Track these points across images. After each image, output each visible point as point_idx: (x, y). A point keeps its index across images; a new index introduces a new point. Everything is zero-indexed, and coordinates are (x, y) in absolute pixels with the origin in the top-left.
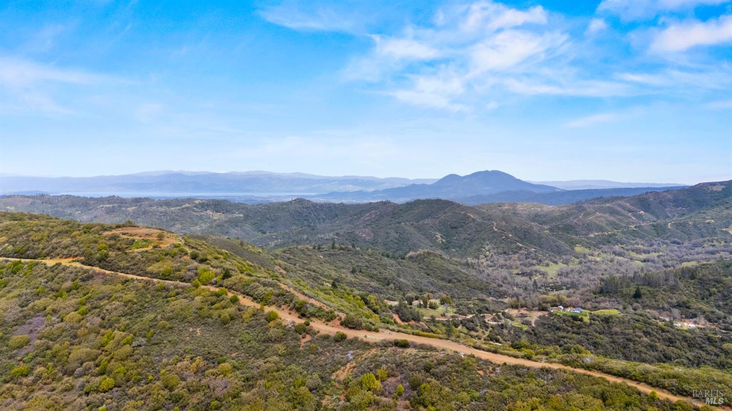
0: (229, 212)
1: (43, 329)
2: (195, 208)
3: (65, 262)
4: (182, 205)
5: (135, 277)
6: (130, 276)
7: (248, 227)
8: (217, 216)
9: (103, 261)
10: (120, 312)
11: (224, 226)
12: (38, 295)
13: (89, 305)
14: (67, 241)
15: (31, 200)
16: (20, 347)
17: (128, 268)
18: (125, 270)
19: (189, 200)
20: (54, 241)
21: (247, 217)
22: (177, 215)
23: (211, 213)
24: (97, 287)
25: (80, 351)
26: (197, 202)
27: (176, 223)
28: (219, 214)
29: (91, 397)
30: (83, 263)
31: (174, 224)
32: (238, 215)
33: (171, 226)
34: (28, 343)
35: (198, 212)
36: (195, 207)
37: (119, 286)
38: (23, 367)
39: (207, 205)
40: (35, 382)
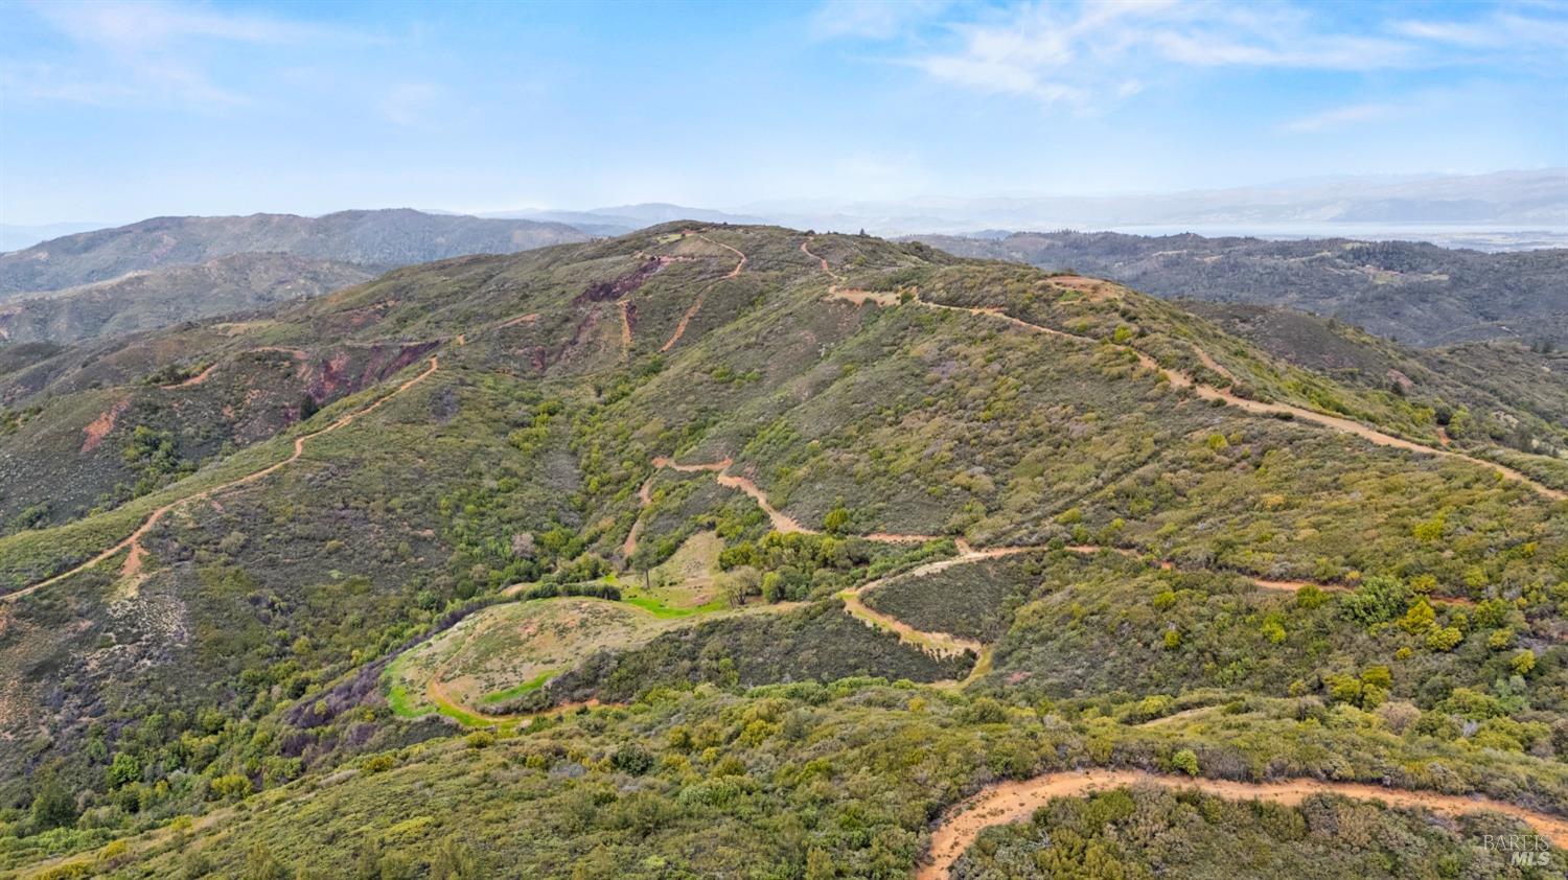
0: (1414, 269)
1: (953, 371)
2: (1338, 261)
3: (989, 312)
4: (1314, 253)
5: (1048, 331)
6: (1043, 330)
7: (1451, 304)
8: (1384, 278)
9: (1024, 313)
10: (1020, 362)
11: (1392, 300)
12: (955, 342)
13: (996, 354)
14: (997, 289)
15: (1048, 241)
16: (931, 384)
17: (1045, 321)
18: (1042, 323)
19: (1334, 243)
20: (986, 289)
21: (1457, 282)
22: (1297, 275)
23: (1372, 271)
24: (1009, 337)
25: (975, 391)
26: (1348, 247)
27: (1290, 288)
28: (1390, 272)
29: (971, 424)
30: (1006, 314)
31: (1286, 292)
32: (1437, 277)
33: (1277, 296)
34: (938, 381)
35: (1344, 267)
36: (1339, 257)
37: (1029, 338)
38: (931, 399)
39: (1368, 254)
40: (936, 412)
